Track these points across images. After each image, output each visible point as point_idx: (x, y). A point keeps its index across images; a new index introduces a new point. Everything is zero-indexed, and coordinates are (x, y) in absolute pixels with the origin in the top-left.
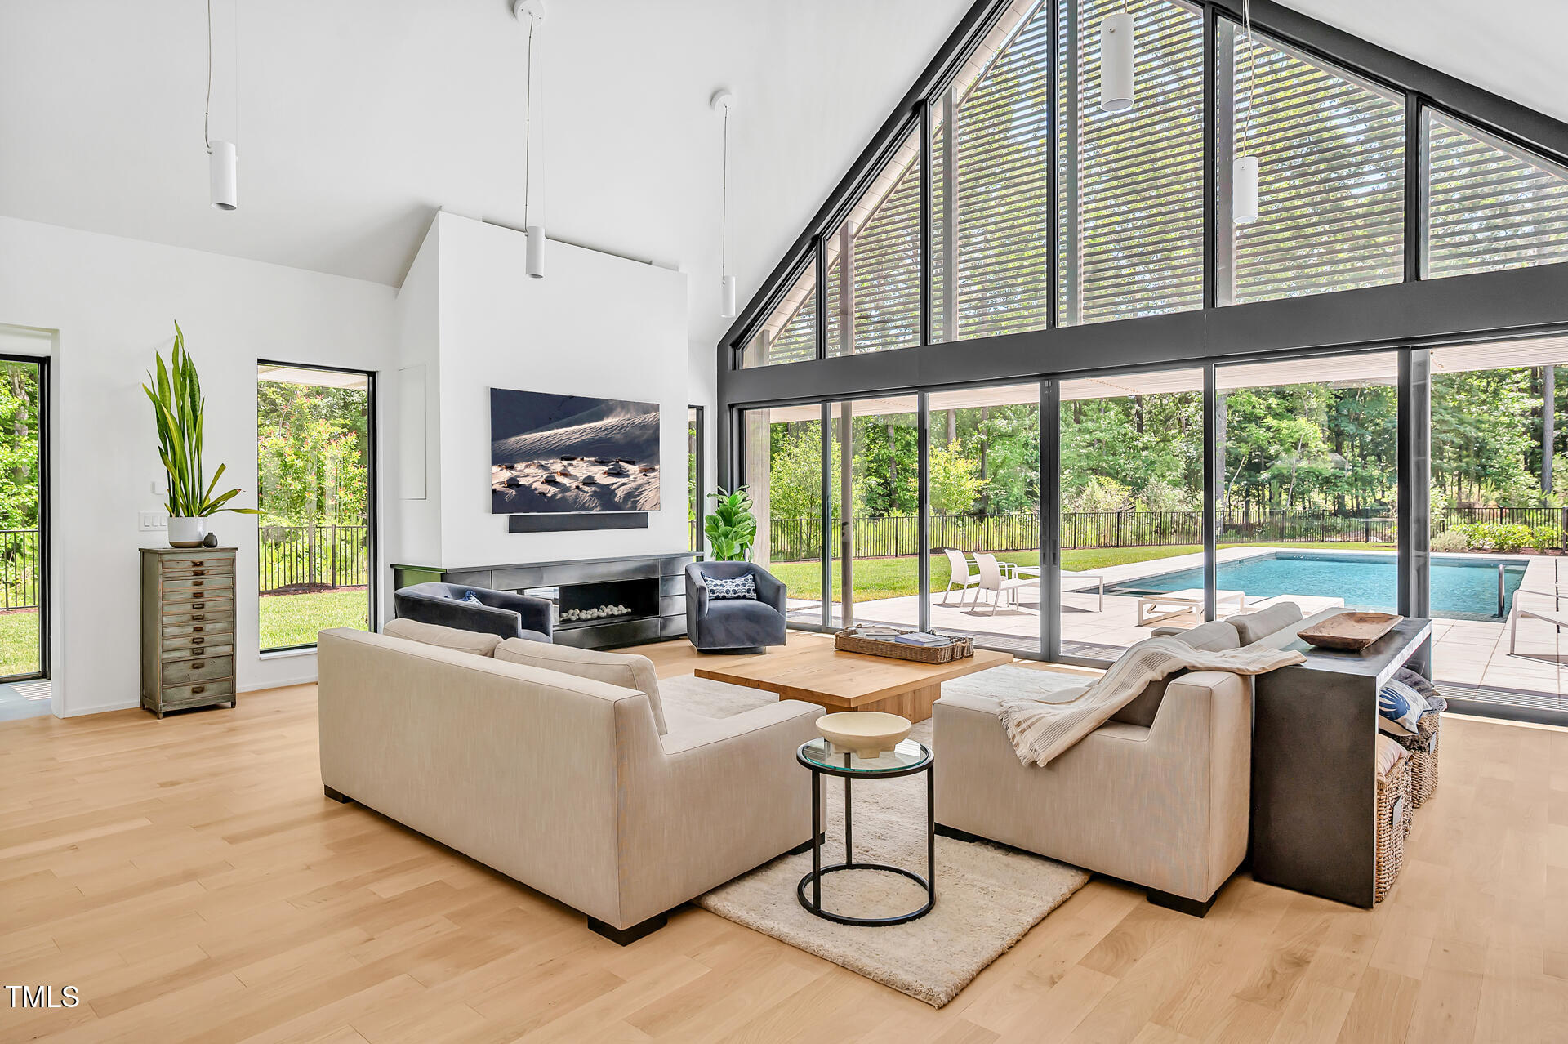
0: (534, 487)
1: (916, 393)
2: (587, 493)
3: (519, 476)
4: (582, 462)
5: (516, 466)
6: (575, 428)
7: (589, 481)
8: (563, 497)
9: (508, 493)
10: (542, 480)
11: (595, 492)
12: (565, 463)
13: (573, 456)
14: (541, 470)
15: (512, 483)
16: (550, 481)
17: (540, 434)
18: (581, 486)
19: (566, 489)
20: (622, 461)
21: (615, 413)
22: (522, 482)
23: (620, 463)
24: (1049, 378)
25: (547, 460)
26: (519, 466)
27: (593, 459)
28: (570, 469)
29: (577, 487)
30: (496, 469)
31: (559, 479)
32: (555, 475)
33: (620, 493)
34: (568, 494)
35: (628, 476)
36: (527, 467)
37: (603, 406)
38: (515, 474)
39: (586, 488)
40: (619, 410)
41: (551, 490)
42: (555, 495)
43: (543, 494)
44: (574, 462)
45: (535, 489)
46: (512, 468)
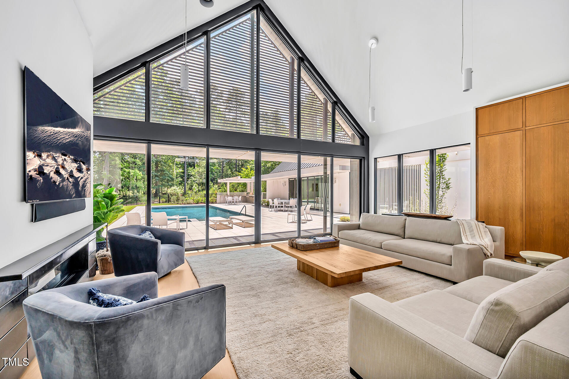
0: (51, 175)
1: (205, 147)
2: (70, 182)
3: (43, 165)
4: (69, 159)
5: (43, 155)
6: (66, 130)
7: (71, 175)
8: (63, 185)
9: (38, 181)
10: (54, 170)
11: (73, 182)
12: (63, 157)
13: (66, 153)
14: (54, 162)
15: (40, 171)
16: (57, 172)
17: (53, 128)
18: (69, 178)
19: (63, 180)
20: (82, 162)
21: (79, 126)
22: (46, 170)
23: (81, 163)
24: (258, 150)
25: (56, 153)
26: (44, 155)
27: (72, 157)
28: (65, 163)
29: (68, 179)
30: (30, 155)
31: (62, 171)
32: (59, 167)
33: (81, 184)
34: (65, 183)
35: (83, 173)
36: (48, 156)
37: (76, 117)
38: (43, 162)
39: (71, 180)
40: (80, 124)
41: (57, 179)
42: (59, 184)
43: (55, 182)
44: (66, 158)
45: (52, 178)
46: (40, 156)
